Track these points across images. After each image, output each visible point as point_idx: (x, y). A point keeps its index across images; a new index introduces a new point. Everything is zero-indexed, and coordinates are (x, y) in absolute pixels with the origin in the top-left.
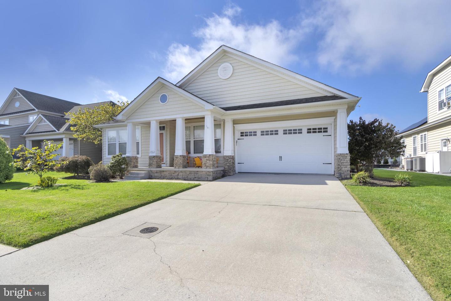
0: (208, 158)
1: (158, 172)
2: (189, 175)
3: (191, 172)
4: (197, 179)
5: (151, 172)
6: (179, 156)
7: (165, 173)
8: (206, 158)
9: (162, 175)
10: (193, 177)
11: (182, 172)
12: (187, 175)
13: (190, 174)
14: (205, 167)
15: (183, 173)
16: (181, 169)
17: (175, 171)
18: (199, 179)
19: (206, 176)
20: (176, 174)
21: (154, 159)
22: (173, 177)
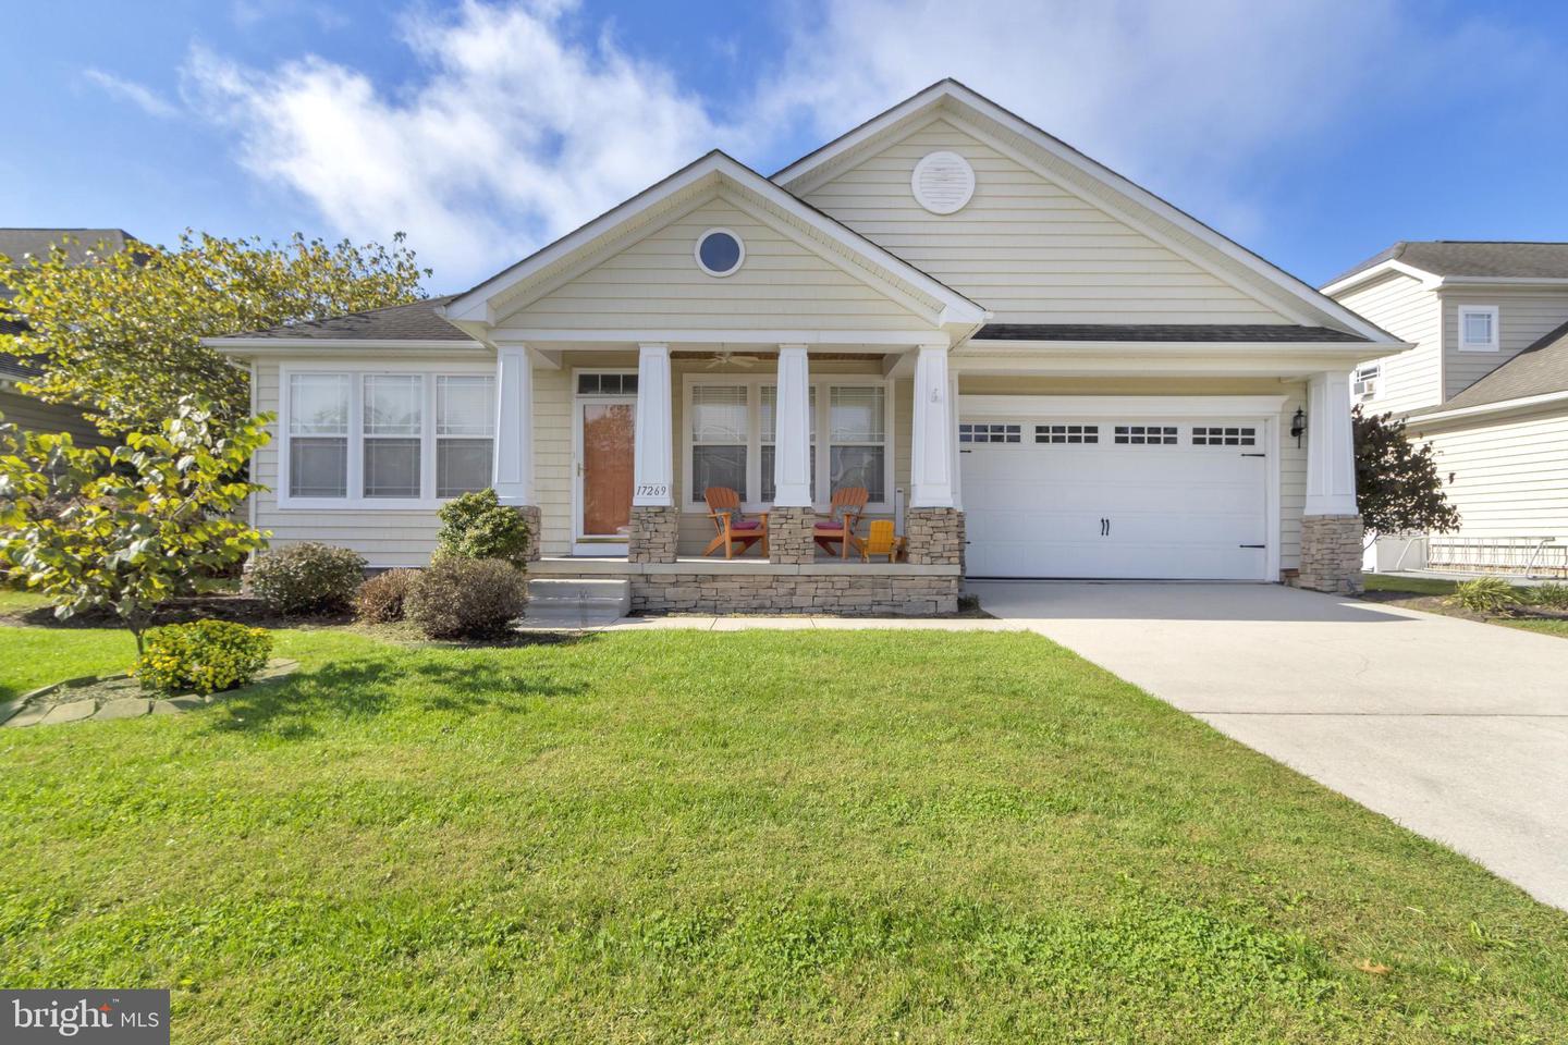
0: (941, 524)
1: (681, 579)
2: (847, 593)
3: (854, 582)
4: (884, 609)
5: (642, 579)
6: (799, 512)
7: (719, 585)
8: (930, 524)
9: (704, 592)
10: (869, 600)
11: (812, 579)
12: (839, 593)
13: (851, 586)
14: (927, 560)
15: (820, 585)
16: (809, 568)
17: (776, 578)
18: (897, 610)
19: (928, 598)
20: (781, 591)
21: (661, 520)
22: (768, 603)
